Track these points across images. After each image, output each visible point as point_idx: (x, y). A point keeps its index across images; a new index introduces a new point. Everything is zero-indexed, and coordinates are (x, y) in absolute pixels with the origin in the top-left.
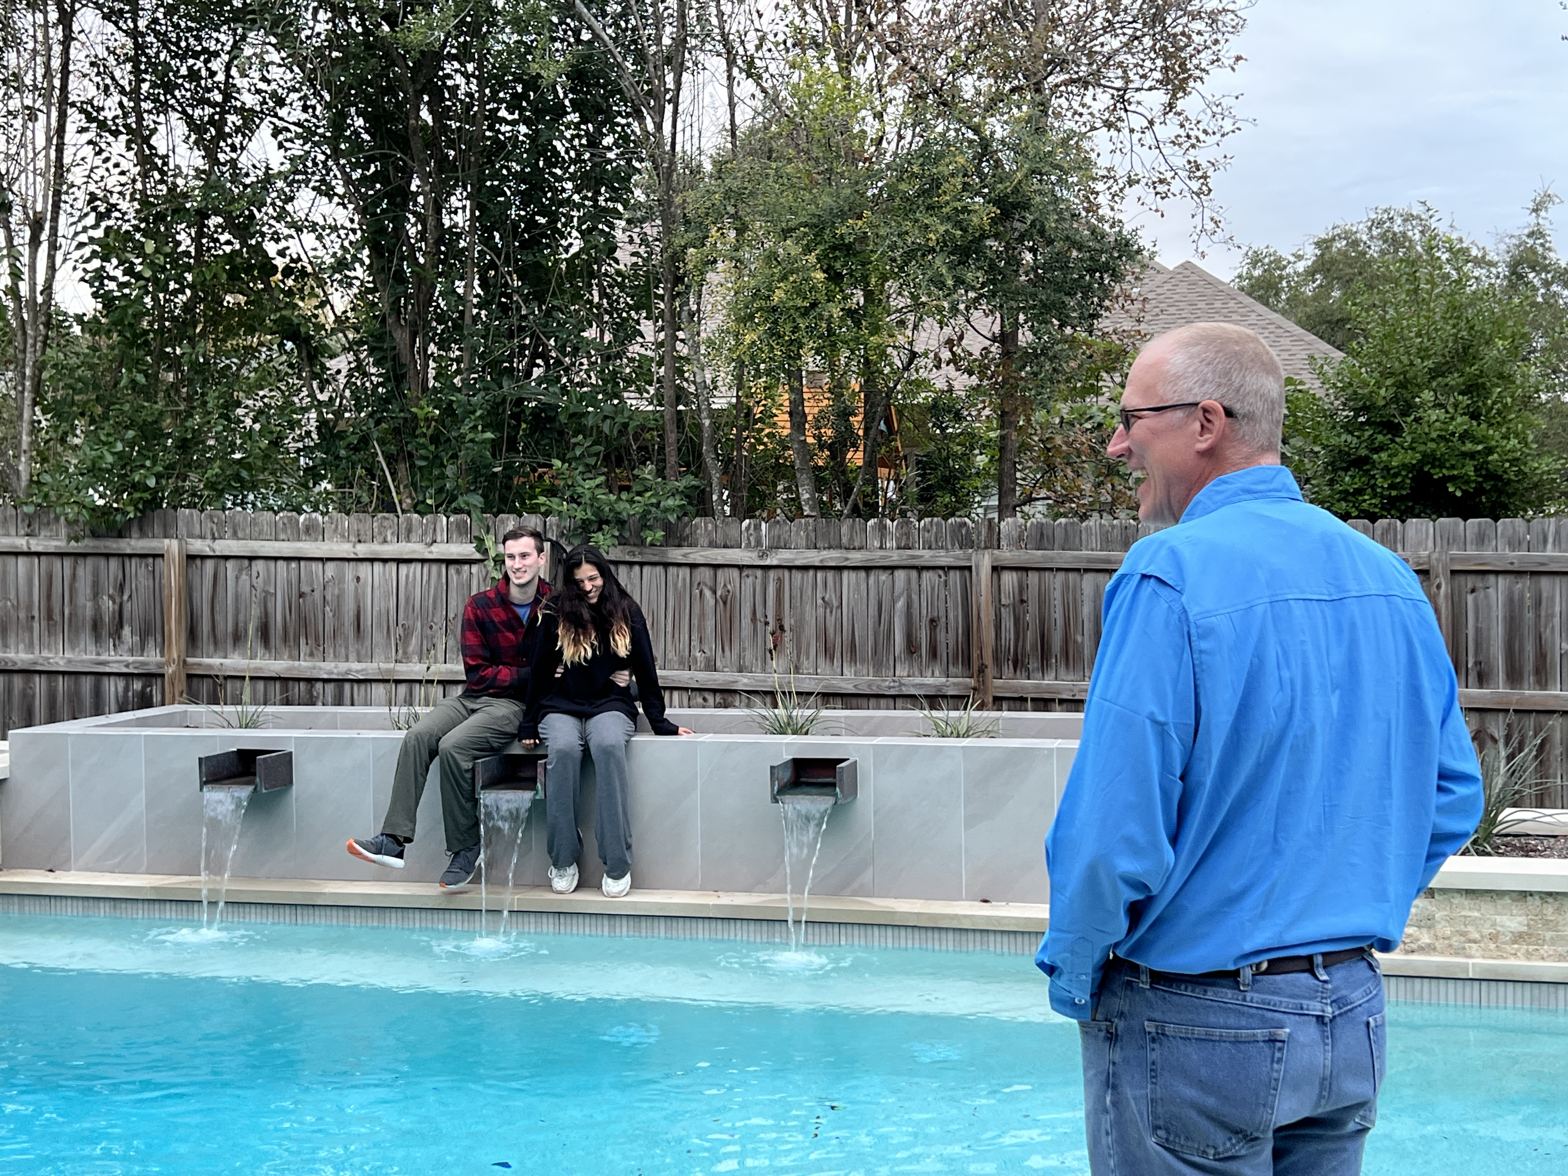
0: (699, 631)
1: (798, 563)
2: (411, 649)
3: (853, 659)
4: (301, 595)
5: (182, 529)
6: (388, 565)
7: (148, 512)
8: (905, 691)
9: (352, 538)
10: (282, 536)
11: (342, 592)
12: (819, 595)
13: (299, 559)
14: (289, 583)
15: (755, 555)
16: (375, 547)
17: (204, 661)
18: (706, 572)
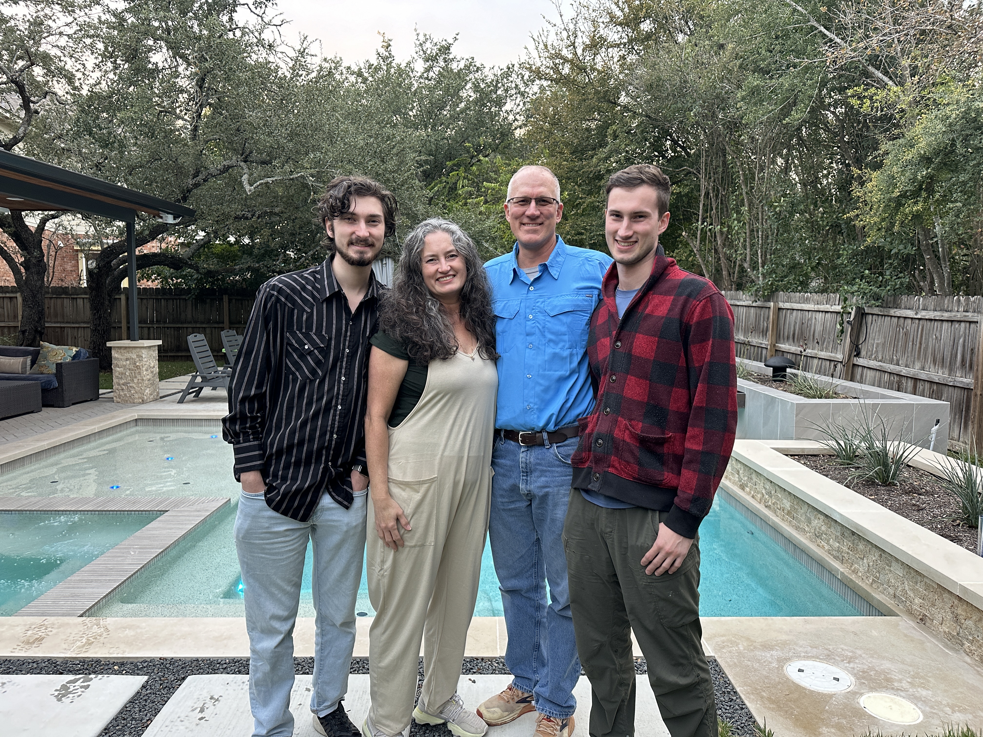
0: (897, 346)
1: (928, 317)
2: (824, 346)
3: (943, 366)
5: (778, 299)
6: (823, 314)
9: (816, 303)
10: (800, 302)
11: (812, 323)
12: (935, 334)
13: (802, 310)
14: (800, 319)
15: (914, 313)
16: (819, 306)
17: (780, 345)
18: (902, 320)
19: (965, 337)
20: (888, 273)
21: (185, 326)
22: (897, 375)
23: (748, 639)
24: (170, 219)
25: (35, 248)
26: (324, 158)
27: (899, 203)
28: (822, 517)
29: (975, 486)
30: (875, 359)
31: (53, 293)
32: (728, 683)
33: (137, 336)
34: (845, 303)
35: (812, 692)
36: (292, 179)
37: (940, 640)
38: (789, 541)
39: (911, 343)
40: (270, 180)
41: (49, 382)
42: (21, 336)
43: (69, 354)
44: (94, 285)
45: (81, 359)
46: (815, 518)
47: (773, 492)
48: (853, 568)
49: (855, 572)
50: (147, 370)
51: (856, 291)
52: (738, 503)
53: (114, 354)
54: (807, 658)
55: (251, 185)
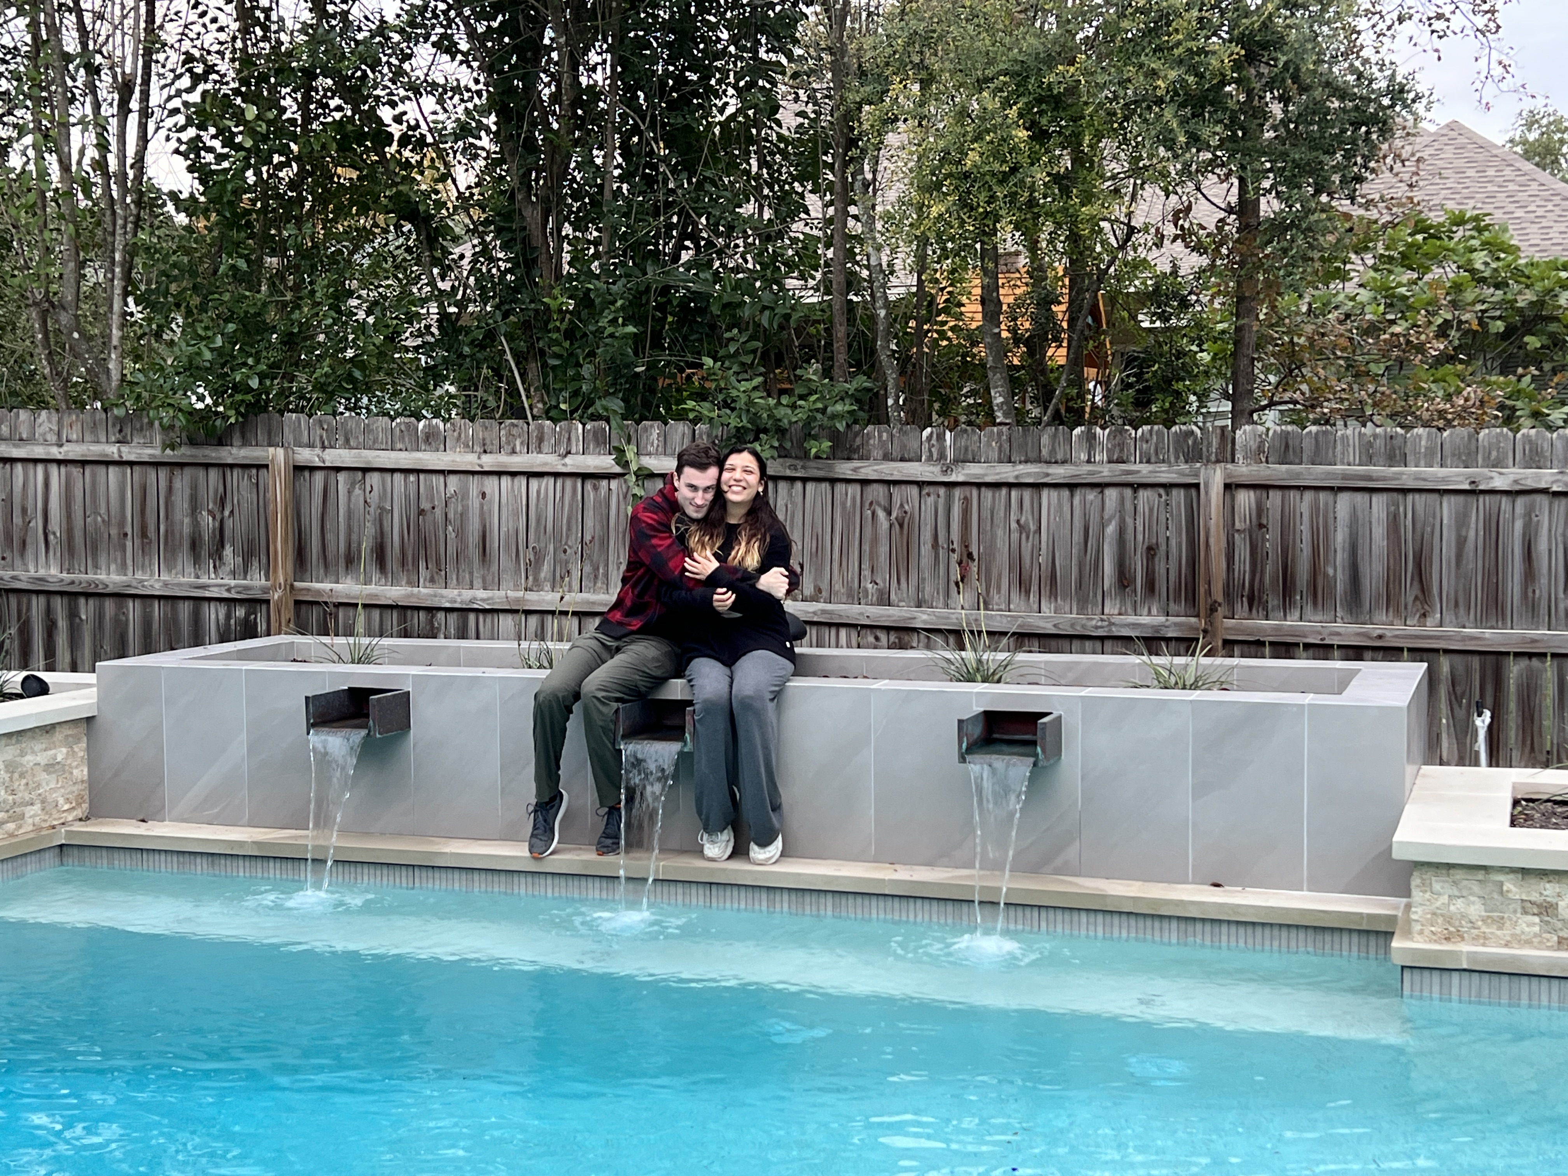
0: (871, 559)
1: (988, 479)
2: (542, 575)
3: (1053, 594)
4: (421, 512)
5: (289, 436)
6: (517, 480)
7: (251, 417)
8: (1116, 632)
9: (478, 449)
10: (399, 446)
11: (465, 509)
12: (1013, 518)
13: (418, 472)
14: (407, 497)
17: (314, 586)
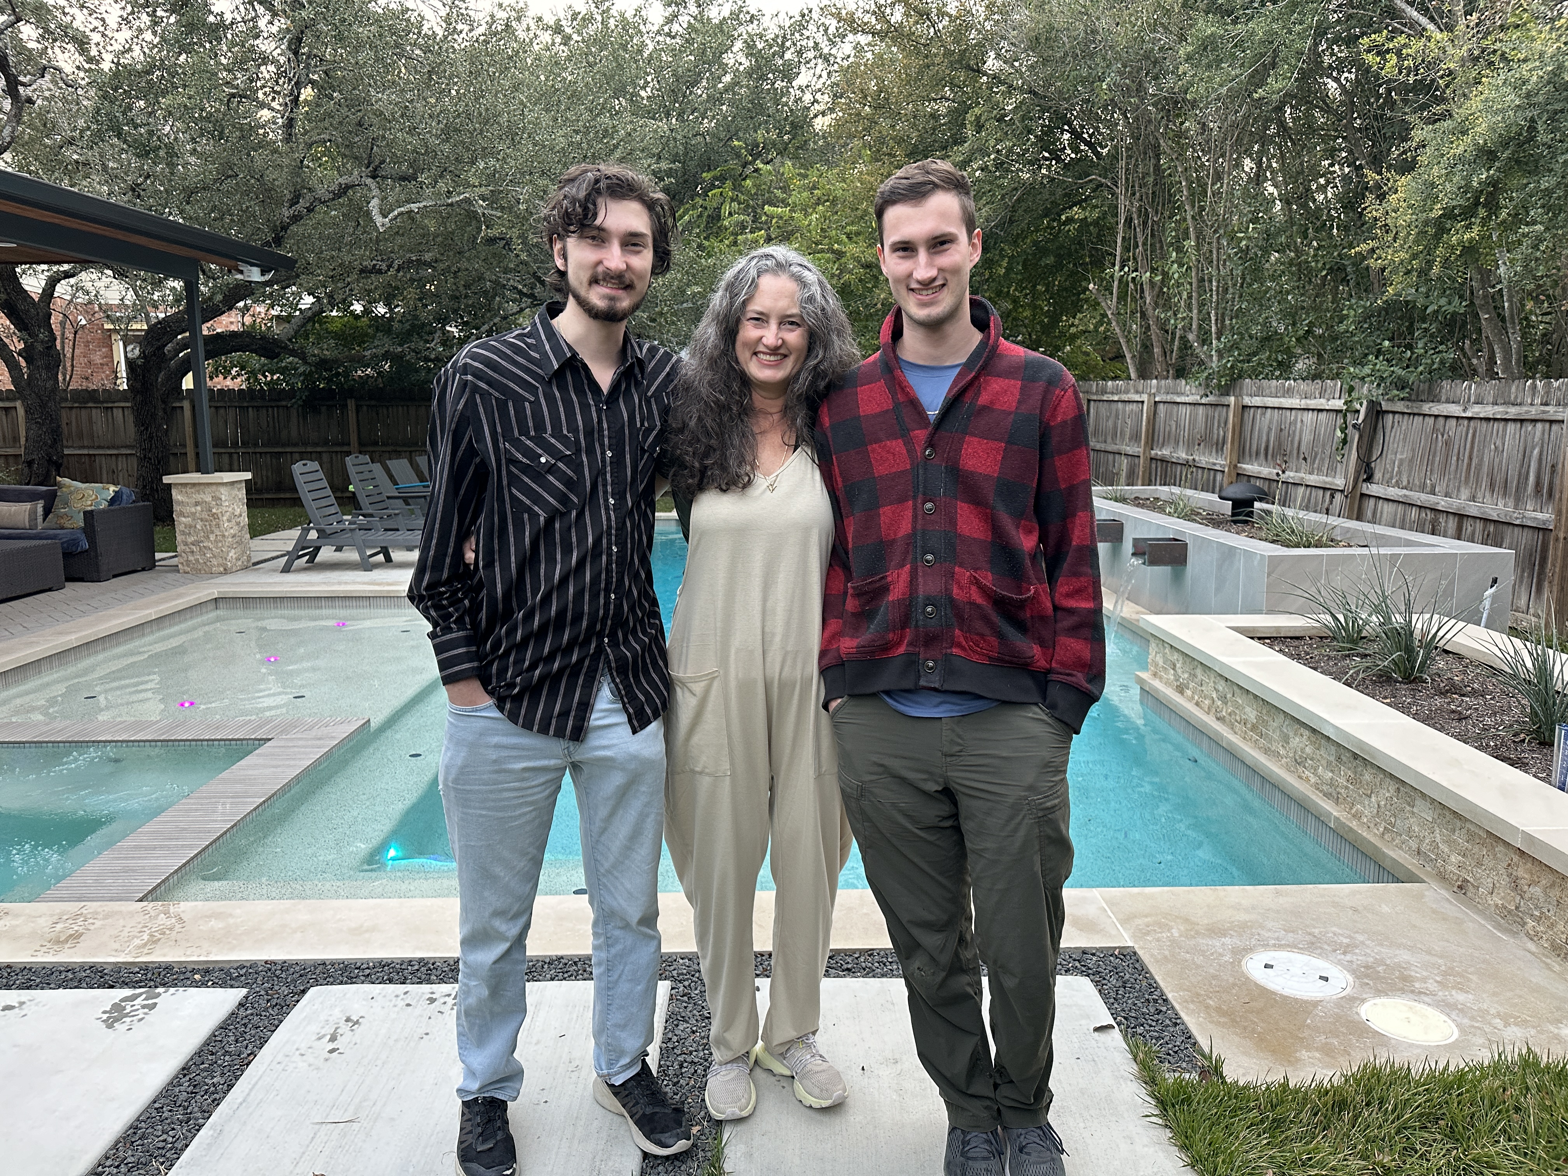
0: (1432, 464)
3: (1504, 494)
5: (1242, 390)
6: (1314, 413)
7: (1234, 382)
9: (1303, 396)
10: (1277, 395)
11: (1295, 428)
12: (1493, 442)
13: (1283, 409)
14: (1278, 422)
15: (1461, 408)
16: (1308, 401)
17: (1244, 466)
18: (1441, 421)
19: (1542, 446)
20: (1420, 345)
21: (288, 450)
22: (1432, 509)
23: (1186, 920)
24: (255, 275)
25: (40, 327)
26: (502, 167)
27: (1441, 228)
28: (1307, 733)
29: (1551, 679)
30: (1397, 485)
31: (74, 400)
32: (1153, 986)
33: (211, 466)
34: (1350, 395)
35: (1285, 998)
36: (451, 205)
37: (1489, 918)
38: (1253, 772)
39: (1455, 458)
40: (414, 207)
41: (75, 542)
42: (26, 470)
43: (104, 496)
44: (138, 385)
45: (123, 505)
46: (1296, 734)
47: (1229, 696)
48: (1353, 811)
49: (1357, 816)
50: (229, 521)
51: (1368, 376)
52: (1173, 715)
53: (176, 495)
54: (1279, 947)
55: (385, 217)
